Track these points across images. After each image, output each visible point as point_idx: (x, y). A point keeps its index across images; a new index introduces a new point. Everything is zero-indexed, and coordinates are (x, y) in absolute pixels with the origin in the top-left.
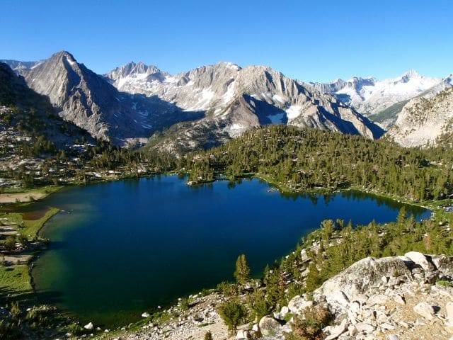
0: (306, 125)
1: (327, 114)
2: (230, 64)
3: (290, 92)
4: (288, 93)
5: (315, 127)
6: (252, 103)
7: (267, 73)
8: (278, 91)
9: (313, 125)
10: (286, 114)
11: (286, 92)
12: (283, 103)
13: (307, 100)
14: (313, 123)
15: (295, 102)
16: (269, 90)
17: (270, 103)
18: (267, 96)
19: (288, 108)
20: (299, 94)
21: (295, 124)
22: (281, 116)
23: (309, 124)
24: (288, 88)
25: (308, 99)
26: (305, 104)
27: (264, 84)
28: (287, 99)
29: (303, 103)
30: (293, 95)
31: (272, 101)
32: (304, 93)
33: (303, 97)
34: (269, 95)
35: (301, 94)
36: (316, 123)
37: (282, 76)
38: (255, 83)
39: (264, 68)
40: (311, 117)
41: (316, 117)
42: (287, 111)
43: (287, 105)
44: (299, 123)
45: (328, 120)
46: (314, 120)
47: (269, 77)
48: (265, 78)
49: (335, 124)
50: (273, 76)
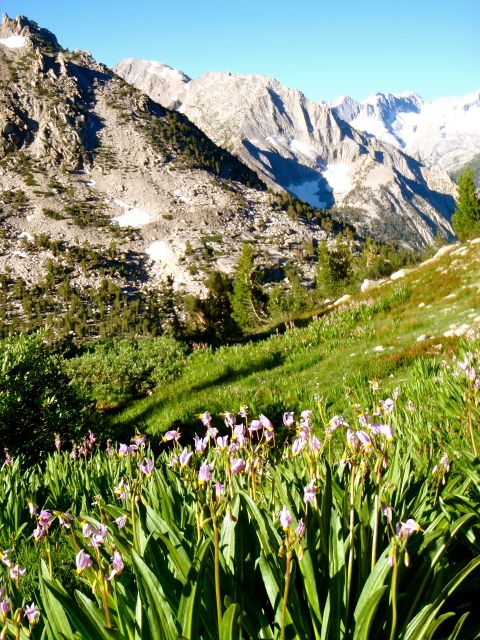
0: (381, 207)
1: (410, 182)
2: (155, 64)
3: (324, 134)
4: (321, 138)
5: (398, 210)
6: (264, 159)
7: (271, 92)
8: (300, 132)
9: (392, 205)
10: (324, 182)
11: (315, 133)
12: (313, 158)
13: (361, 153)
14: (393, 201)
15: (335, 156)
16: (281, 130)
17: (286, 156)
18: (279, 144)
19: (323, 169)
20: (342, 139)
21: (357, 205)
22: (314, 186)
23: (386, 205)
24: (320, 126)
25: (363, 150)
26: (359, 161)
27: (270, 115)
28: (320, 151)
29: (354, 159)
30: (331, 141)
31: (292, 153)
32: (352, 137)
33: (352, 145)
34: (282, 139)
35: (347, 139)
36: (397, 201)
37: (303, 99)
38: (250, 114)
39: (263, 81)
40: (385, 190)
41: (396, 190)
42: (325, 175)
43: (321, 161)
44: (366, 202)
45: (416, 196)
46: (392, 195)
47: (277, 100)
48: (270, 103)
49: (432, 204)
50: (285, 99)
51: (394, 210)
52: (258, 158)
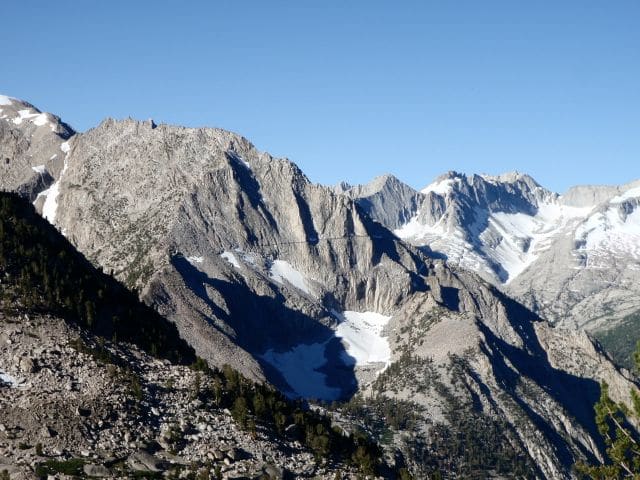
0: (452, 400)
1: (511, 351)
3: (340, 248)
4: (333, 256)
5: (487, 408)
6: (215, 295)
7: (234, 162)
8: (291, 244)
9: (475, 397)
10: (338, 346)
11: (322, 245)
12: (316, 296)
13: (412, 291)
14: (476, 388)
15: (361, 294)
16: (252, 239)
17: (261, 291)
18: (248, 266)
19: (337, 320)
20: (376, 260)
21: (404, 395)
22: (316, 353)
23: (462, 395)
24: (332, 233)
25: (418, 285)
26: (410, 306)
27: (230, 208)
28: (331, 282)
29: (399, 301)
30: (353, 263)
31: (272, 286)
32: (396, 258)
33: (396, 274)
34: (253, 258)
35: (386, 262)
36: (484, 389)
37: (299, 178)
38: (190, 203)
40: (460, 365)
41: (482, 366)
42: (340, 331)
43: (333, 305)
44: (421, 389)
45: (522, 378)
46: (476, 377)
47: (246, 180)
48: (232, 185)
49: (556, 398)
50: (263, 178)
51: (477, 406)
52: (202, 294)
